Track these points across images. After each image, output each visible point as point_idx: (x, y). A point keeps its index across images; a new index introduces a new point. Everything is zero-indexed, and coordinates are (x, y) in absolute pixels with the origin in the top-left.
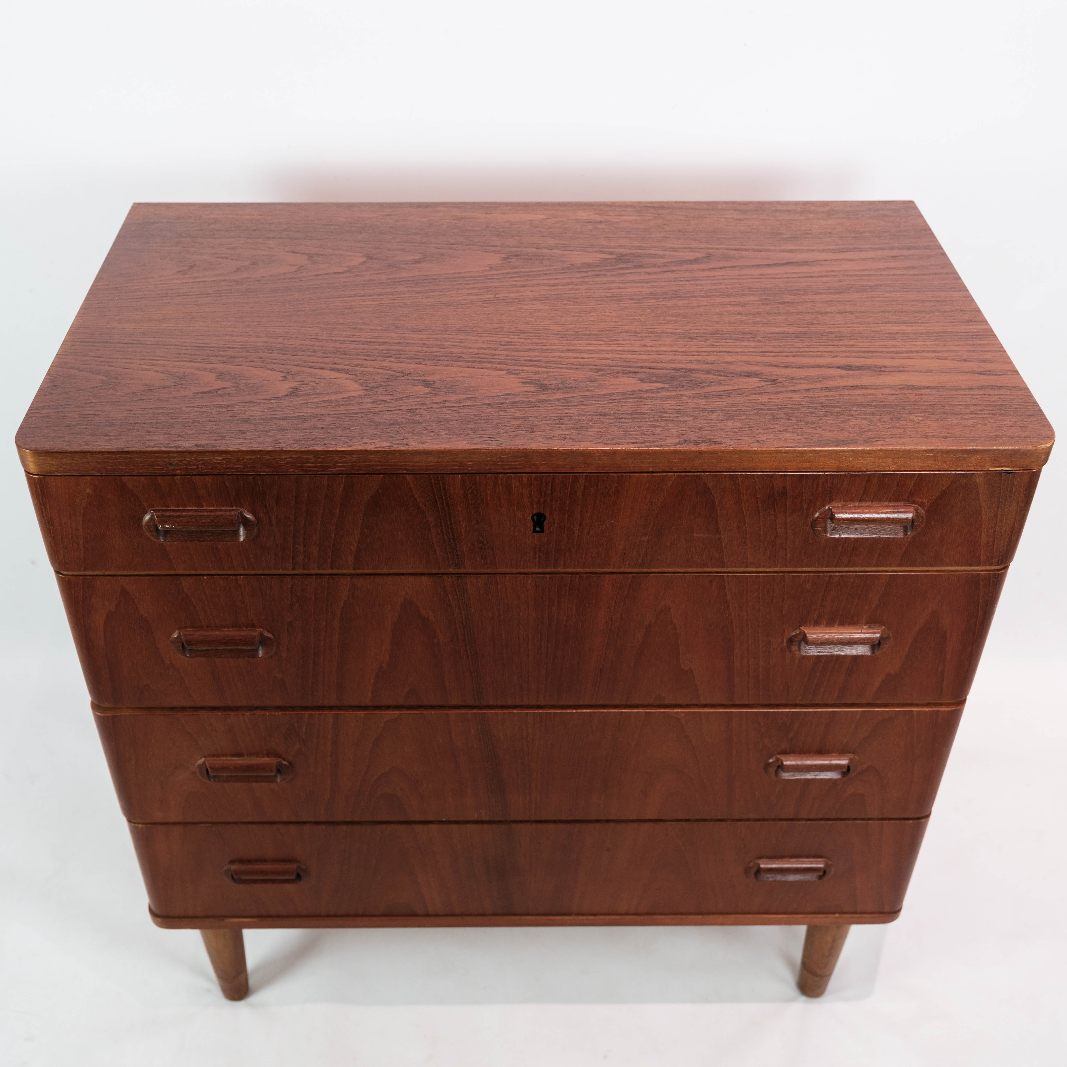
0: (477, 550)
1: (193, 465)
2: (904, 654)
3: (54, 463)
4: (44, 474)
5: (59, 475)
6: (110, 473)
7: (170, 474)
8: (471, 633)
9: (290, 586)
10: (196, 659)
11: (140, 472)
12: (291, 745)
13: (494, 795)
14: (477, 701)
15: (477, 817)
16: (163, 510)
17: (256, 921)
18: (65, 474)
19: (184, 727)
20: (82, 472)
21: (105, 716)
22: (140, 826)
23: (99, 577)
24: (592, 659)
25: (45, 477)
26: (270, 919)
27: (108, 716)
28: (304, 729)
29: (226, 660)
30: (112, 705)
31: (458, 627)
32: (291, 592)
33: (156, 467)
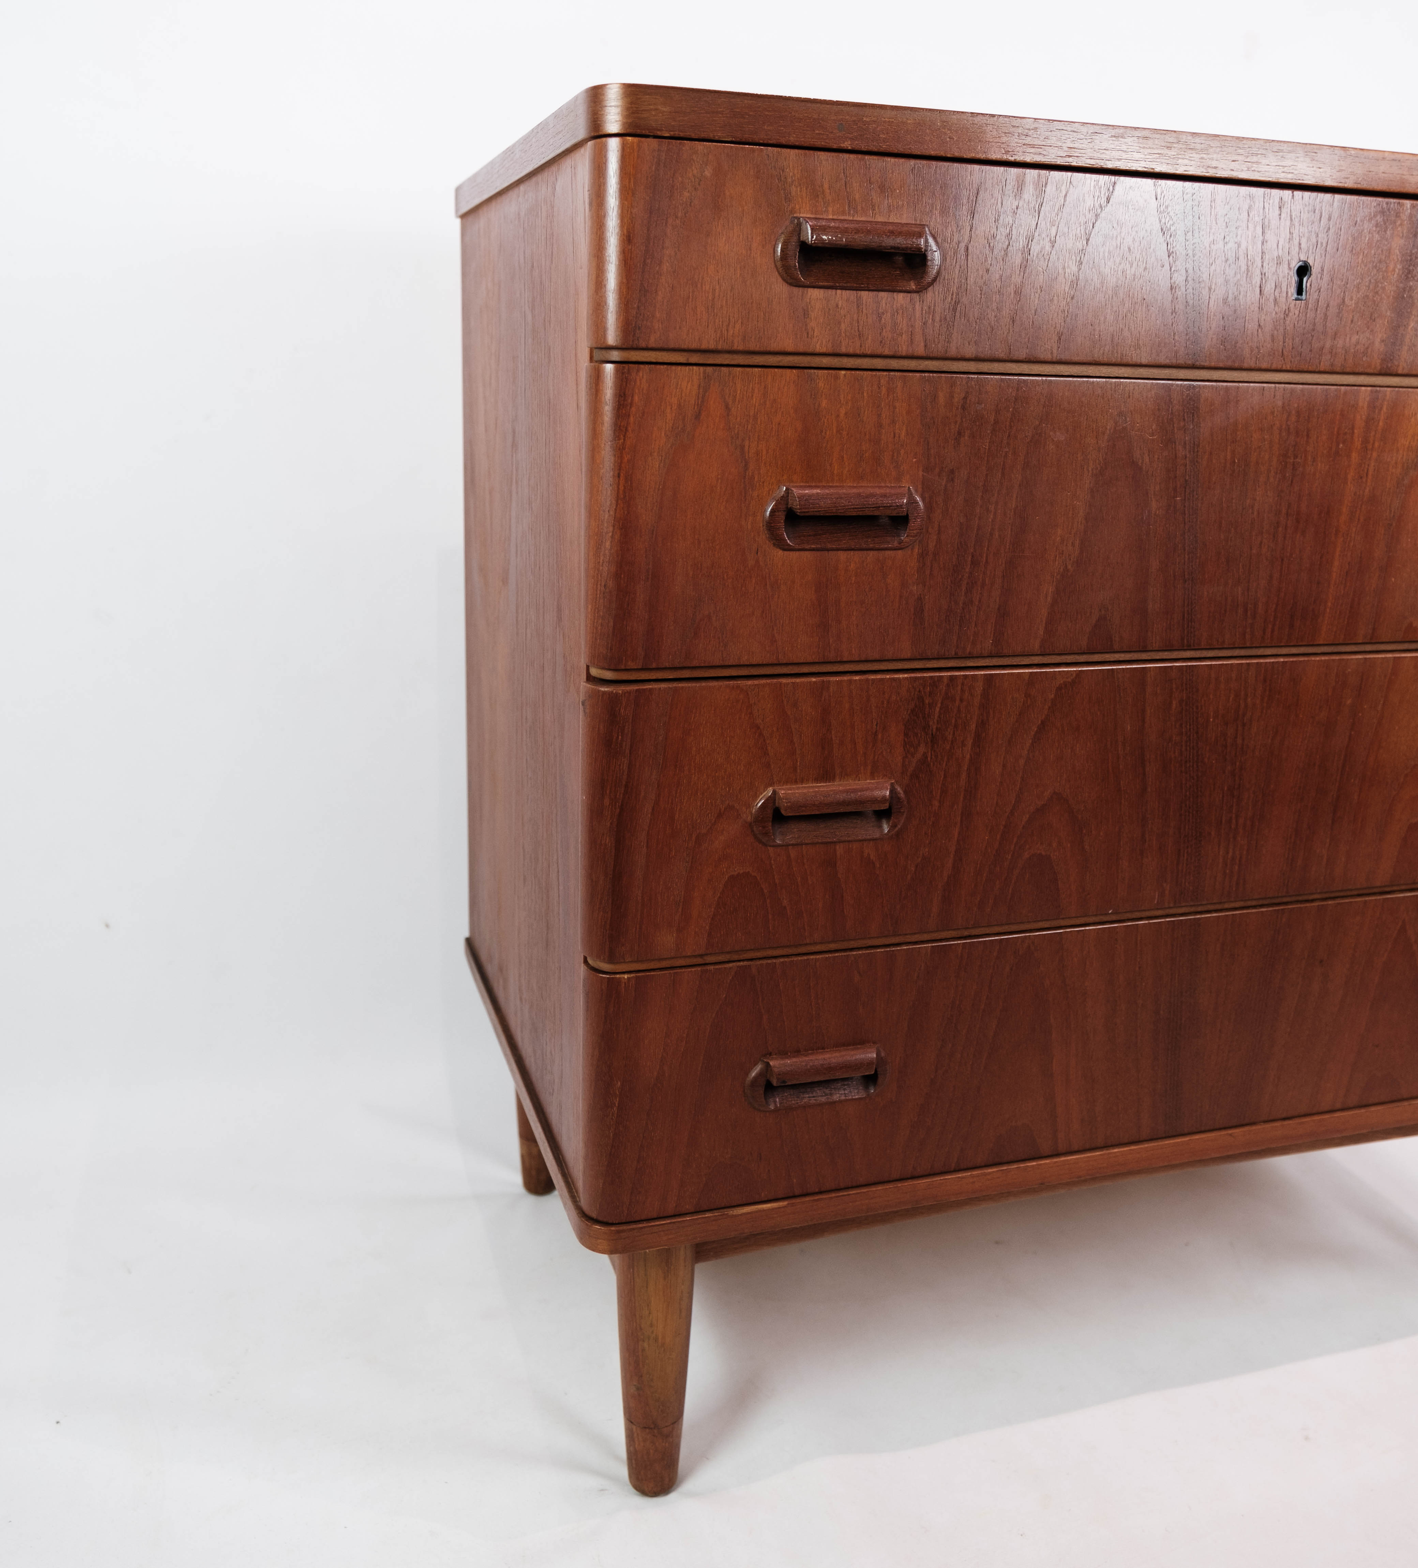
1: (873, 131)
3: (666, 109)
4: (644, 132)
5: (667, 135)
6: (747, 137)
7: (835, 146)
8: (1193, 496)
9: (962, 395)
10: (797, 553)
11: (792, 139)
12: (912, 749)
13: (1188, 847)
14: (1185, 641)
15: (1158, 902)
16: (813, 218)
17: (784, 1207)
18: (677, 134)
19: (751, 713)
20: (705, 133)
21: (624, 693)
22: (626, 976)
23: (679, 368)
24: (1338, 549)
25: (643, 139)
26: (807, 1199)
27: (629, 693)
28: (938, 709)
29: (843, 555)
30: (640, 667)
31: (1178, 486)
32: (964, 408)
33: (817, 132)
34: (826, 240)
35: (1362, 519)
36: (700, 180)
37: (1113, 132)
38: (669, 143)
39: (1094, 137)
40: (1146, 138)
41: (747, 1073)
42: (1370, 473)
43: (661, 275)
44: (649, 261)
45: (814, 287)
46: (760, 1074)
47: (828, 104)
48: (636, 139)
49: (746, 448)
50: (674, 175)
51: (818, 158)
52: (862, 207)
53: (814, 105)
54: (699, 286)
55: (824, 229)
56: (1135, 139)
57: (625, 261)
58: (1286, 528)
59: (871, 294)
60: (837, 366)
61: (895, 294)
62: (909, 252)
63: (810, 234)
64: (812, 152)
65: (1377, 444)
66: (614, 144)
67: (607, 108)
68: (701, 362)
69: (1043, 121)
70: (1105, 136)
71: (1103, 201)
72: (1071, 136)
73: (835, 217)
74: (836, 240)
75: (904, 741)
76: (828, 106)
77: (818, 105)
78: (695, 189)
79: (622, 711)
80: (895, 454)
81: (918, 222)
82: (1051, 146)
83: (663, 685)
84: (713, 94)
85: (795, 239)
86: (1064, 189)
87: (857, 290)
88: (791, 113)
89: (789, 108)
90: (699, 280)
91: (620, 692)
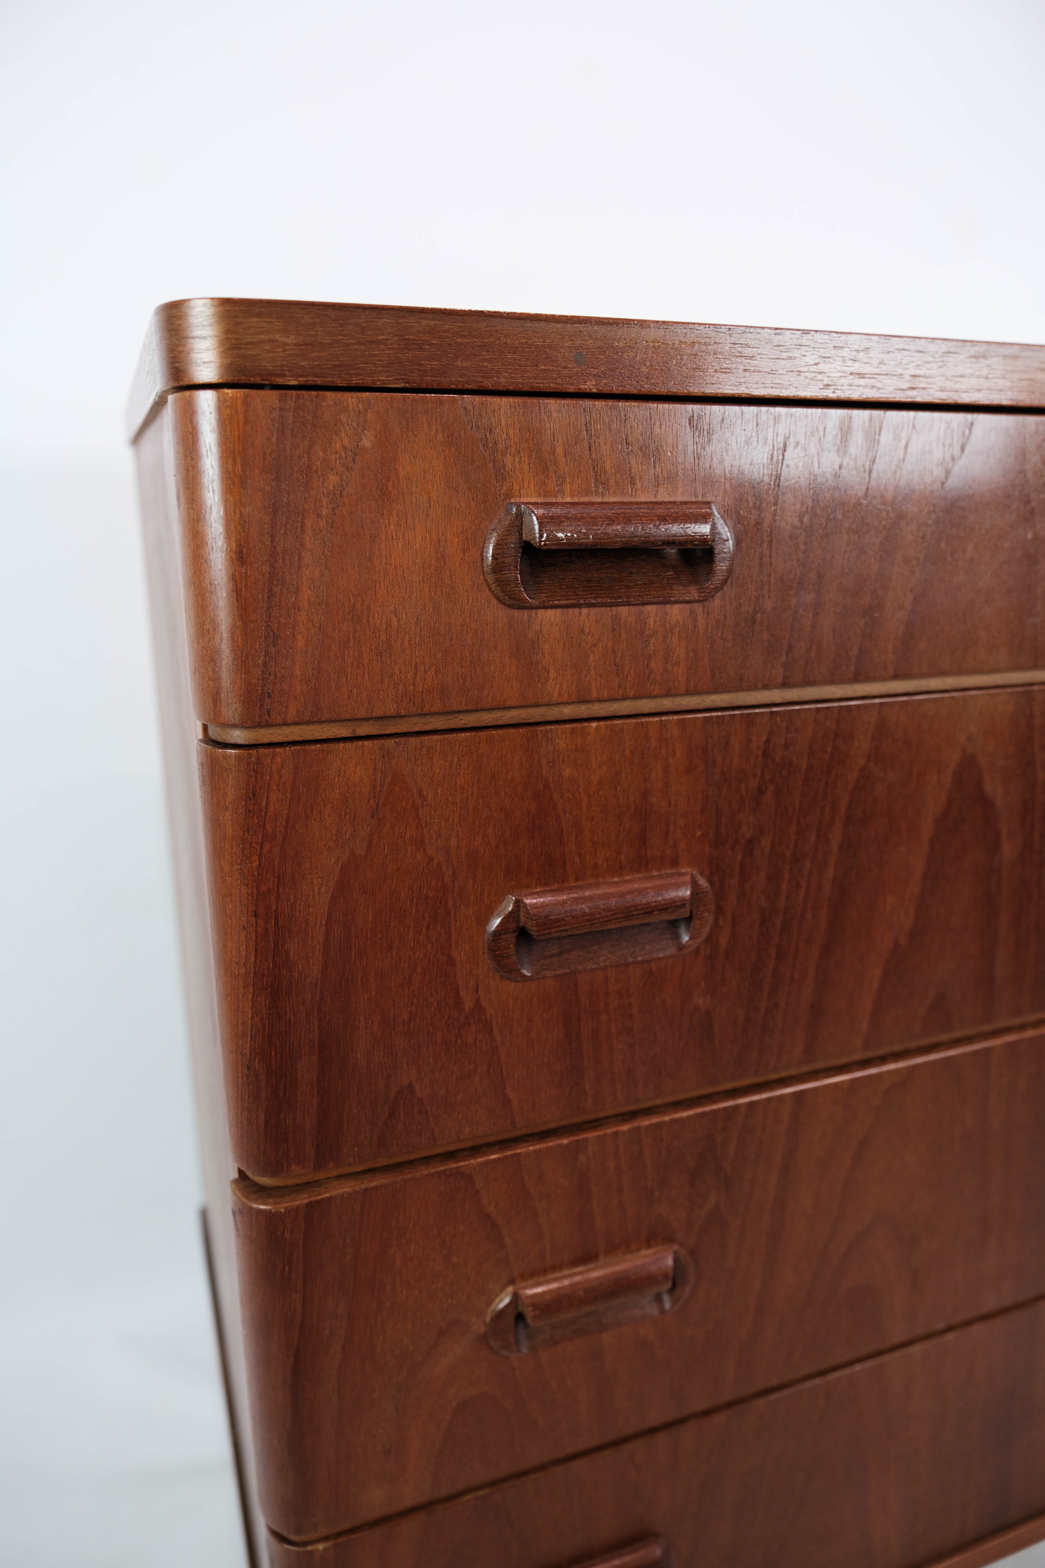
3: (291, 340)
4: (252, 379)
5: (294, 382)
6: (429, 380)
7: (571, 389)
9: (764, 738)
10: (536, 982)
11: (503, 382)
12: (700, 1201)
16: (542, 504)
18: (310, 380)
19: (476, 1201)
20: (359, 377)
21: (289, 1211)
22: (322, 1547)
23: (341, 745)
25: (253, 392)
27: (297, 1209)
28: (733, 1148)
32: (765, 755)
33: (543, 367)
34: (562, 539)
36: (355, 454)
37: (972, 350)
38: (298, 398)
39: (946, 359)
40: (1015, 357)
43: (299, 610)
44: (277, 589)
45: (546, 608)
47: (558, 323)
48: (239, 393)
50: (310, 447)
51: (545, 409)
52: (616, 482)
53: (535, 324)
54: (364, 621)
55: (557, 521)
56: (1000, 359)
57: (237, 593)
59: (633, 609)
60: (585, 715)
61: (668, 606)
62: (689, 547)
63: (537, 531)
64: (535, 400)
66: (206, 400)
67: (192, 341)
68: (375, 732)
69: (877, 338)
70: (961, 357)
71: (957, 450)
72: (915, 359)
73: (575, 500)
74: (578, 538)
76: (559, 325)
77: (543, 324)
78: (347, 469)
79: (287, 1235)
80: (671, 828)
81: (700, 499)
82: (887, 375)
85: (514, 538)
86: (904, 435)
87: (611, 606)
88: (499, 338)
89: (497, 331)
90: (362, 612)
91: (282, 1210)
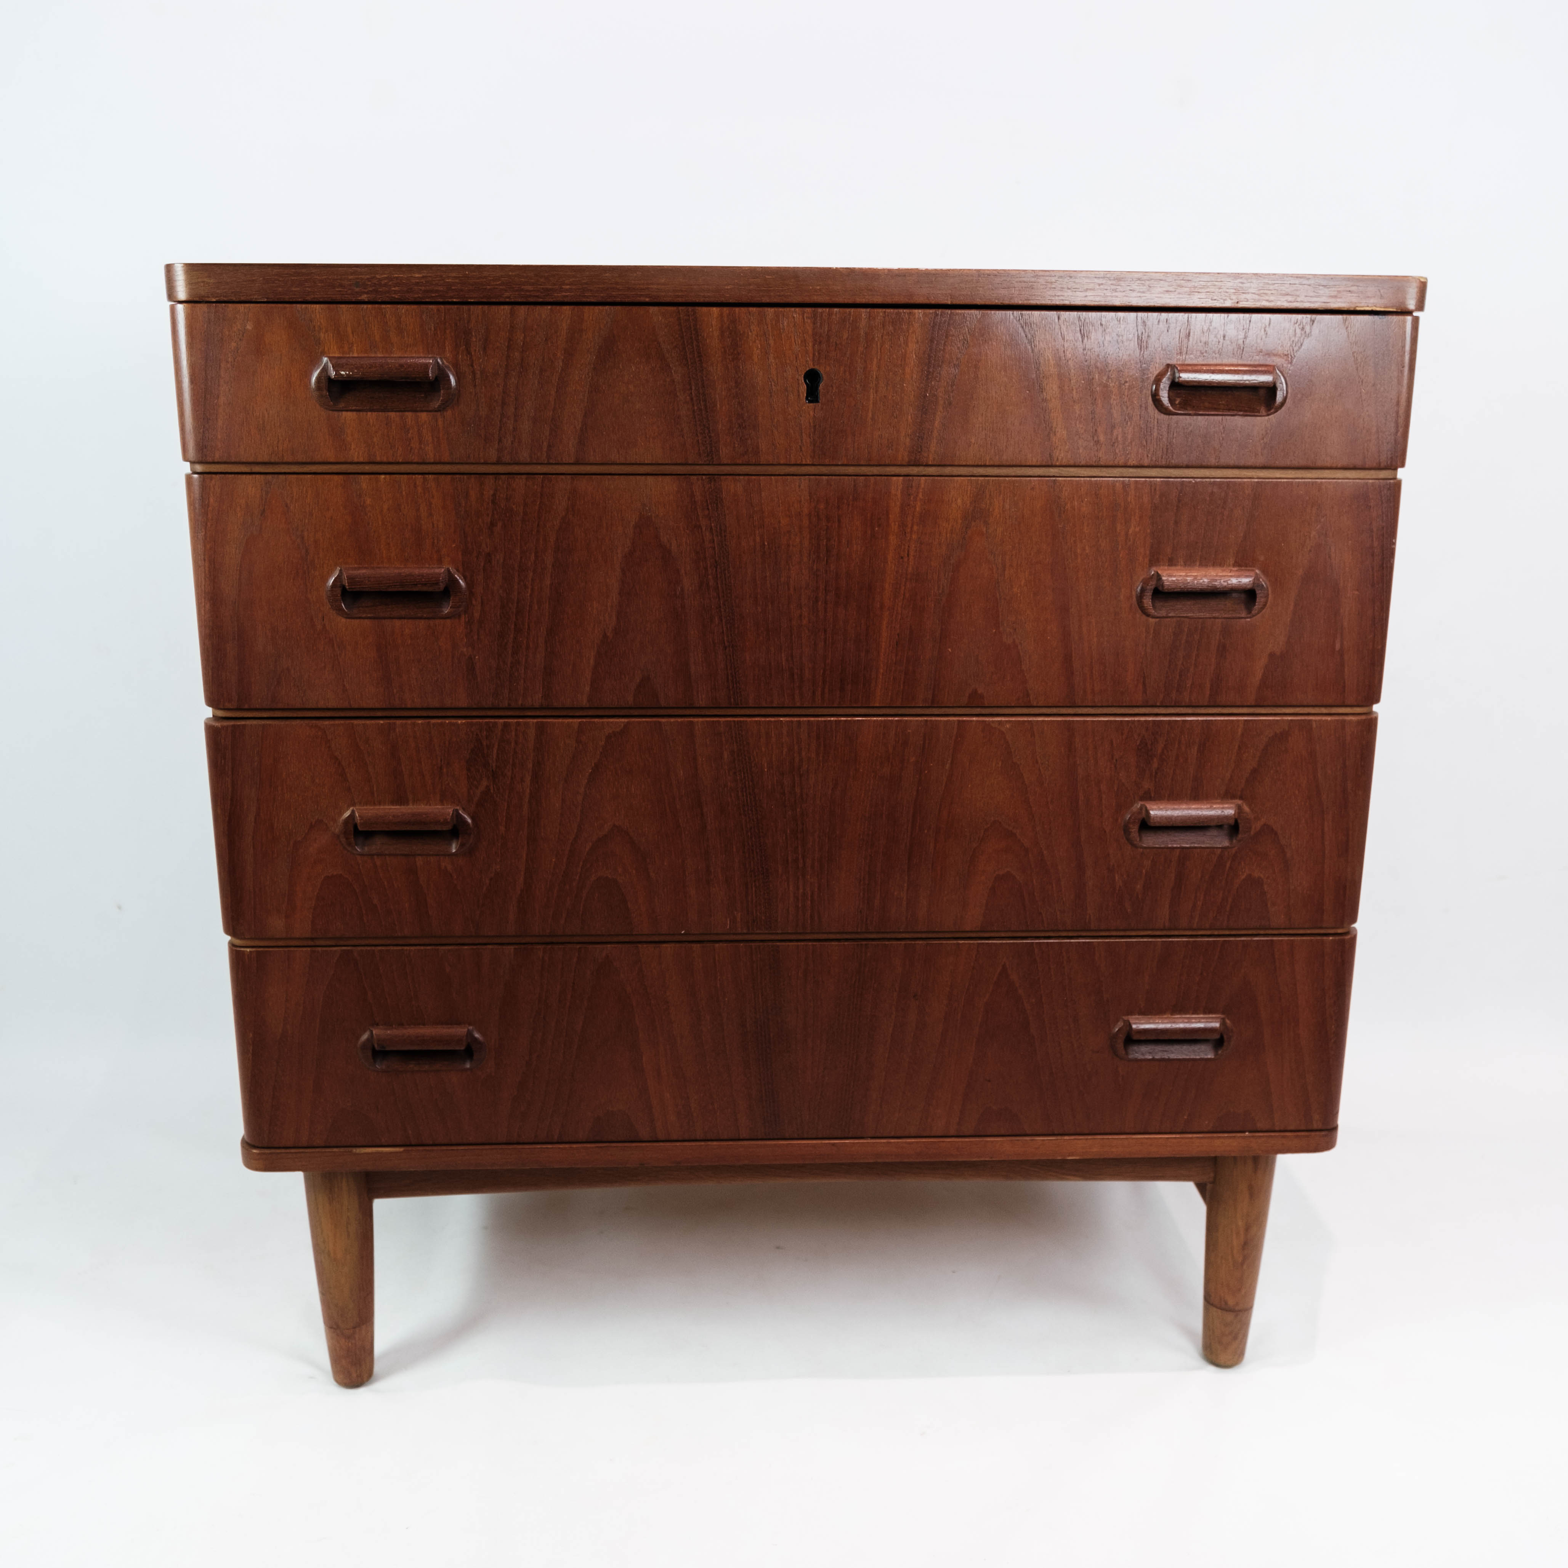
0: (735, 430)
1: (385, 285)
2: (1289, 619)
5: (212, 299)
6: (279, 297)
7: (354, 300)
8: (725, 574)
9: (492, 492)
10: (358, 621)
11: (317, 297)
12: (475, 782)
13: (755, 881)
14: (732, 700)
15: (730, 927)
16: (339, 357)
17: (400, 1152)
18: (220, 299)
19: (329, 747)
20: (243, 297)
21: (223, 727)
22: (248, 950)
23: (244, 476)
24: (885, 623)
25: (200, 305)
26: (421, 1148)
27: (227, 727)
28: (495, 751)
29: (398, 623)
30: (235, 707)
31: (709, 565)
32: (493, 502)
33: (338, 290)
34: (344, 375)
35: (907, 595)
36: (244, 333)
38: (216, 307)
41: (358, 1038)
42: (912, 553)
43: (219, 406)
44: (208, 396)
45: (347, 411)
46: (368, 1040)
48: (194, 305)
49: (306, 538)
50: (223, 330)
51: (340, 310)
53: (333, 269)
54: (251, 414)
55: (341, 366)
58: (826, 603)
60: (376, 471)
61: (419, 413)
63: (331, 370)
64: (334, 306)
65: (915, 528)
66: (181, 308)
67: (177, 281)
68: (261, 471)
74: (353, 374)
75: (468, 775)
78: (240, 339)
80: (436, 541)
83: (255, 722)
84: (247, 267)
85: (324, 375)
88: (313, 276)
89: (312, 273)
90: (250, 409)
91: (220, 726)
